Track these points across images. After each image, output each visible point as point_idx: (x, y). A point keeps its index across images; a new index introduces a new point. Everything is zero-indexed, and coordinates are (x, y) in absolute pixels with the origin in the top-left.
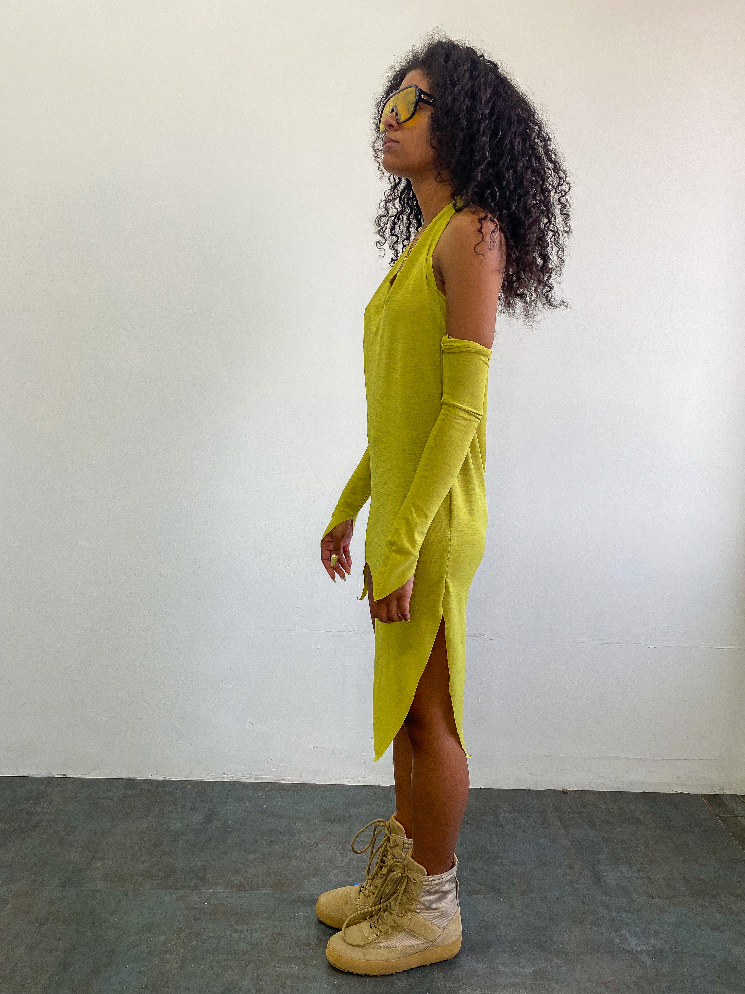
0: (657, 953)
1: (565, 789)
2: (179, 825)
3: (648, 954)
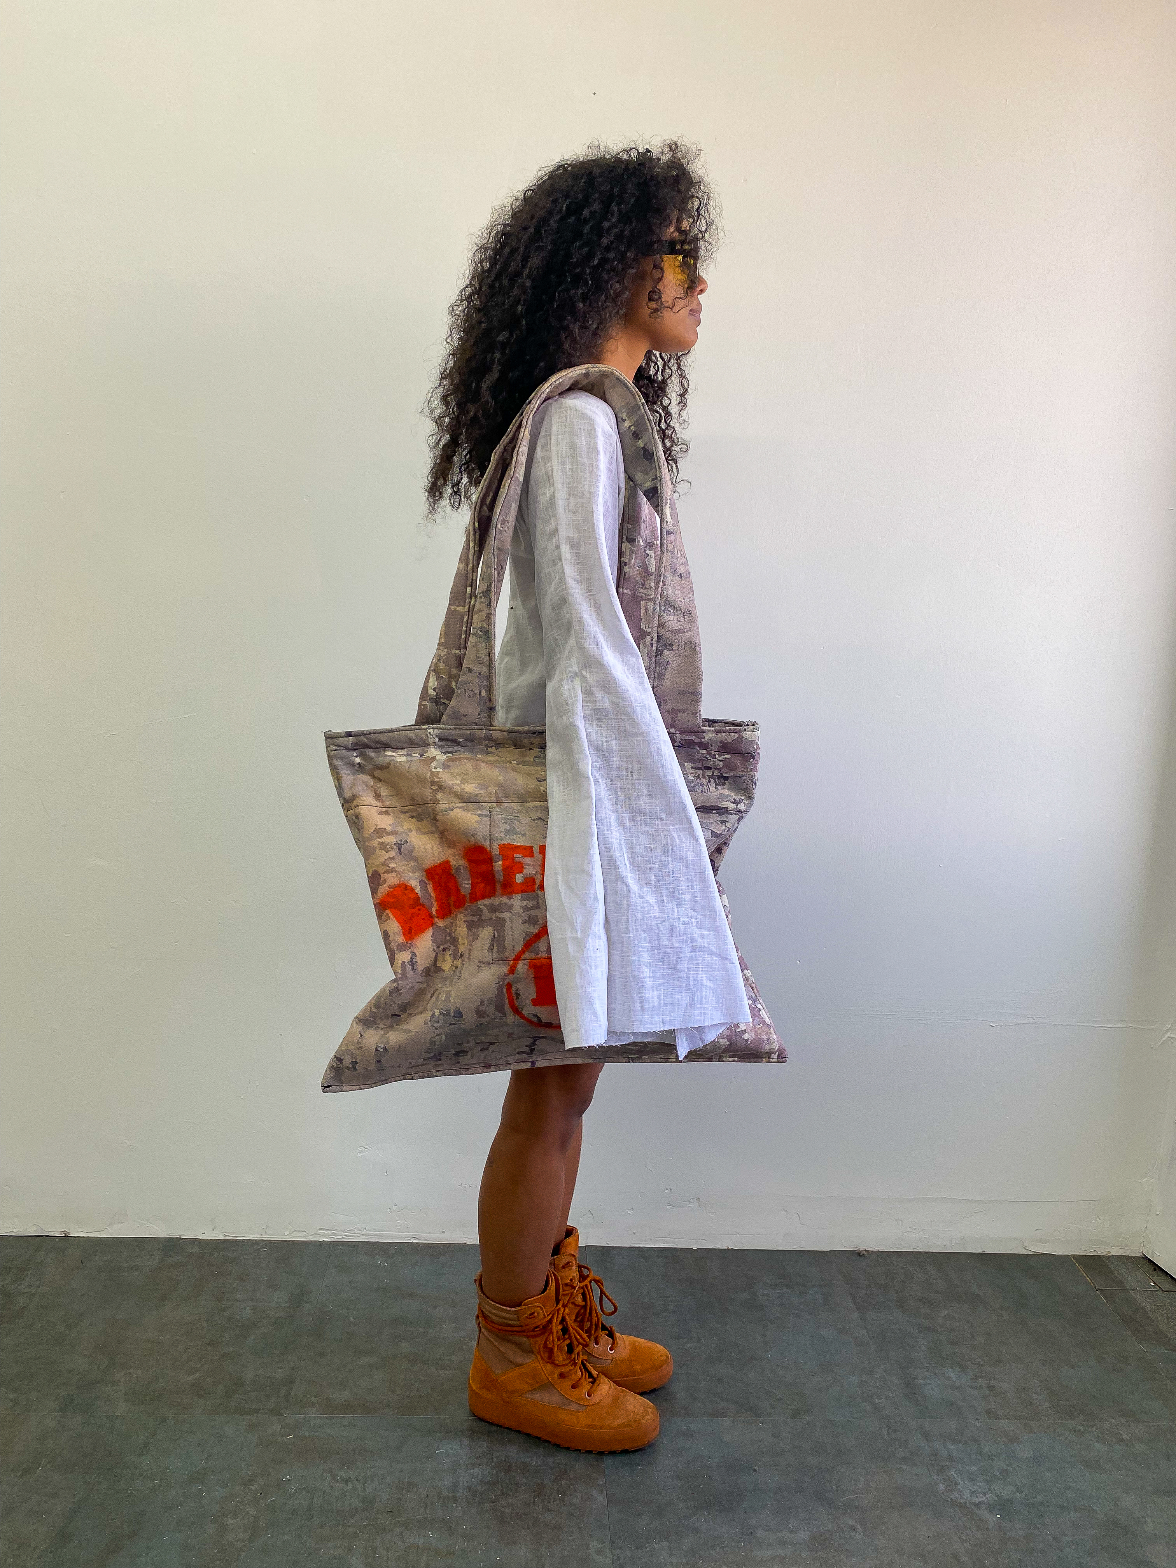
0: (1003, 1506)
1: (861, 1249)
2: (248, 1311)
3: (990, 1507)
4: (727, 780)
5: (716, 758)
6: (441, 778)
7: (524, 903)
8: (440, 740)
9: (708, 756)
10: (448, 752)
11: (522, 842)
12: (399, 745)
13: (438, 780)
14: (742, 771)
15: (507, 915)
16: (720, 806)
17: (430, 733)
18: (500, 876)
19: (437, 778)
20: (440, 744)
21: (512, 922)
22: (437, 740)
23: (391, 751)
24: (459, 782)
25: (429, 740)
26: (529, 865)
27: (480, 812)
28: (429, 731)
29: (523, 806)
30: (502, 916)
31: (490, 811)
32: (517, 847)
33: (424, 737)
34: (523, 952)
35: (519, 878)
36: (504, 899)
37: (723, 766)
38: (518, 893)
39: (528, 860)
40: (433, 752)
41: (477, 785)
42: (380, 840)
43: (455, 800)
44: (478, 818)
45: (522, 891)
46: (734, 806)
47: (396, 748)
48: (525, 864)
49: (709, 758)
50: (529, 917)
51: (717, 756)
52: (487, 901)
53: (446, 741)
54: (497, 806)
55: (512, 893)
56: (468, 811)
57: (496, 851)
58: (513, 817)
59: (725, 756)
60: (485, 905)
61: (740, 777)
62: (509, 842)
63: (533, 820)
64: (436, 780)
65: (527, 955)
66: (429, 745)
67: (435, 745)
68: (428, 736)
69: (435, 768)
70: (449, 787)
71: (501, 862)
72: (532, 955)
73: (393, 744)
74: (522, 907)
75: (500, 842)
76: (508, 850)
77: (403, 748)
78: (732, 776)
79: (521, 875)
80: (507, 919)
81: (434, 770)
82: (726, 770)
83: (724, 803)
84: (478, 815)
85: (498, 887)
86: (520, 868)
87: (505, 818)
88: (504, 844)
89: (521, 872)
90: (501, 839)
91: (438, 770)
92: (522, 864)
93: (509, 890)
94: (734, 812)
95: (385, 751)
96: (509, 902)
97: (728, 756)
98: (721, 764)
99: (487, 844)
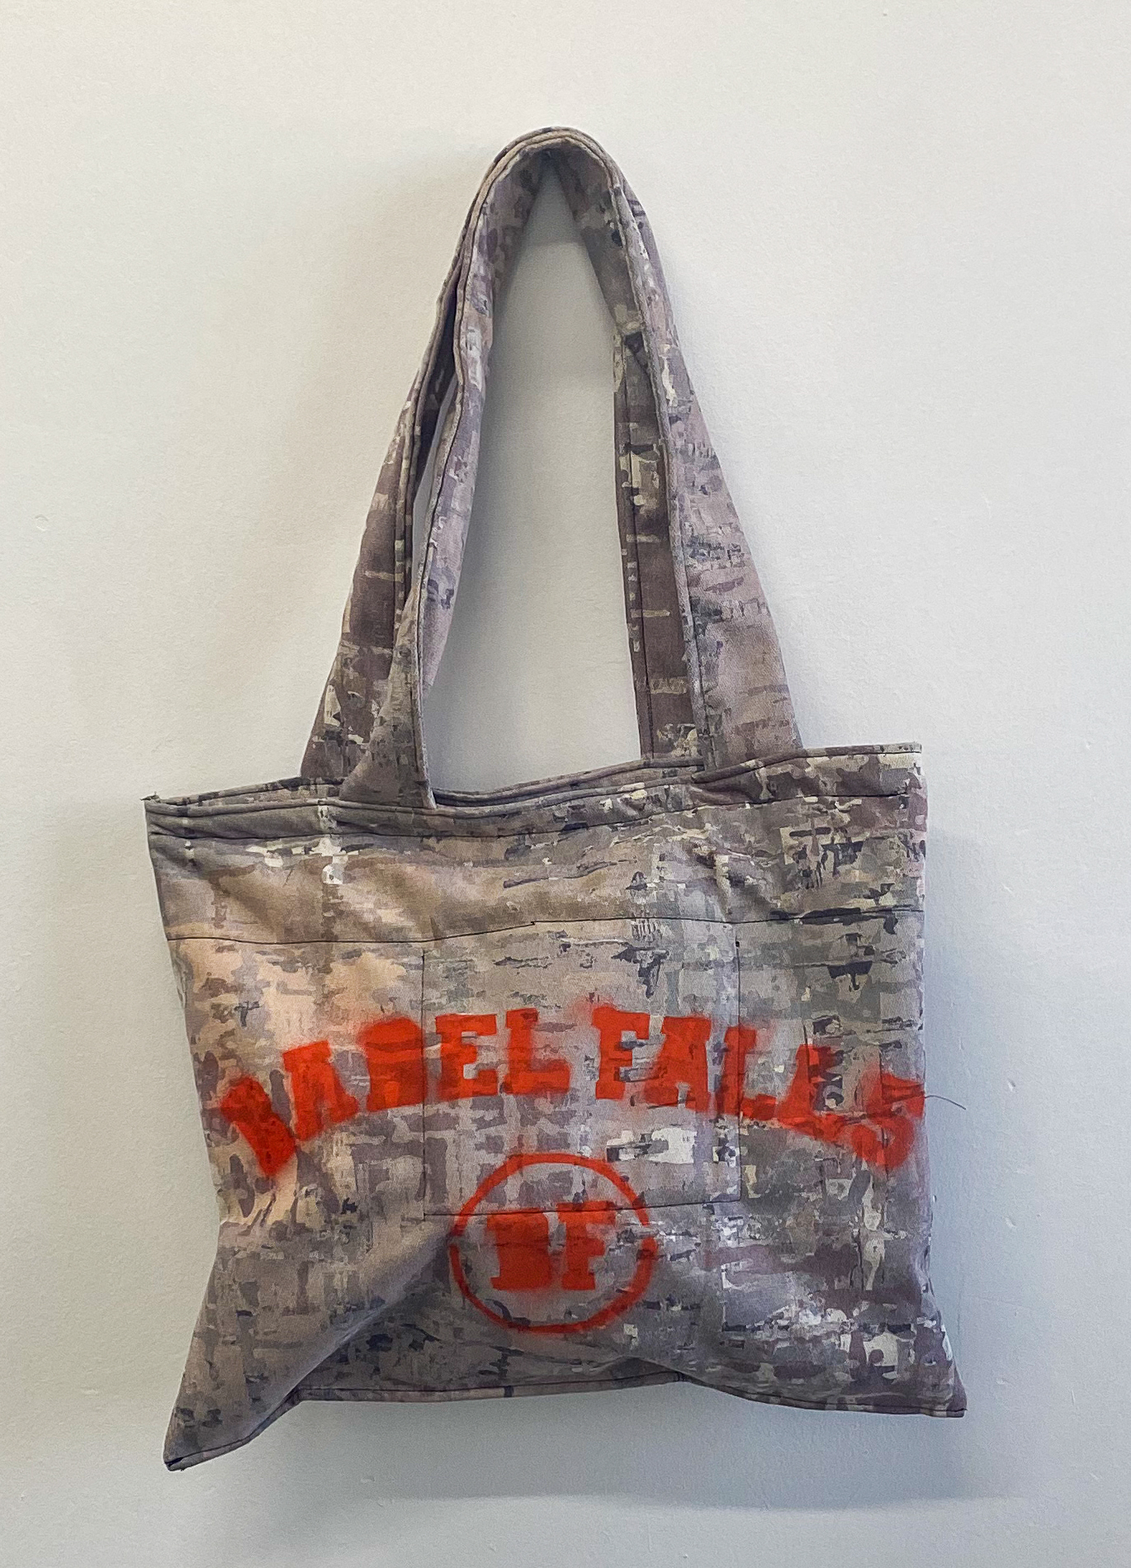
4: (860, 851)
5: (836, 807)
6: (342, 897)
7: (479, 1113)
8: (340, 823)
9: (821, 806)
10: (353, 848)
11: (477, 1010)
12: (267, 832)
13: (337, 901)
14: (886, 828)
15: (448, 1135)
16: (846, 907)
17: (322, 812)
18: (435, 1069)
19: (334, 898)
20: (341, 831)
21: (458, 1146)
22: (334, 825)
23: (257, 844)
24: (371, 906)
25: (322, 824)
26: (488, 1048)
27: (405, 960)
28: (320, 808)
29: (479, 940)
30: (438, 1135)
31: (423, 957)
32: (468, 1019)
33: (313, 819)
34: (476, 1200)
35: (469, 1072)
36: (443, 1107)
37: (849, 822)
38: (468, 1096)
39: (484, 1040)
40: (327, 847)
41: (401, 910)
42: (215, 1000)
43: (364, 936)
44: (402, 971)
45: (475, 1094)
46: (871, 903)
47: (263, 839)
48: (480, 1047)
49: (825, 810)
50: (488, 1138)
51: (837, 804)
52: (408, 1110)
53: (347, 827)
54: (436, 947)
55: (457, 1097)
56: (388, 958)
57: (430, 1027)
58: (464, 964)
59: (852, 802)
60: (404, 1118)
61: (883, 838)
62: (454, 1011)
63: (497, 964)
64: (332, 901)
65: (484, 1205)
66: (321, 833)
67: (331, 832)
68: (318, 817)
69: (331, 877)
70: (352, 913)
71: (439, 1046)
72: (494, 1207)
73: (260, 831)
74: (474, 1121)
75: (438, 1013)
76: (450, 1027)
77: (276, 838)
78: (867, 839)
79: (473, 1066)
80: (449, 1141)
81: (328, 881)
82: (856, 829)
83: (851, 901)
84: (403, 965)
85: (432, 1085)
86: (472, 1053)
87: (448, 970)
88: (445, 1016)
89: (472, 1061)
90: (441, 1007)
91: (336, 881)
92: (475, 1047)
93: (454, 1091)
94: (874, 914)
95: (246, 844)
96: (453, 1113)
97: (858, 801)
98: (846, 818)
99: (415, 1016)
